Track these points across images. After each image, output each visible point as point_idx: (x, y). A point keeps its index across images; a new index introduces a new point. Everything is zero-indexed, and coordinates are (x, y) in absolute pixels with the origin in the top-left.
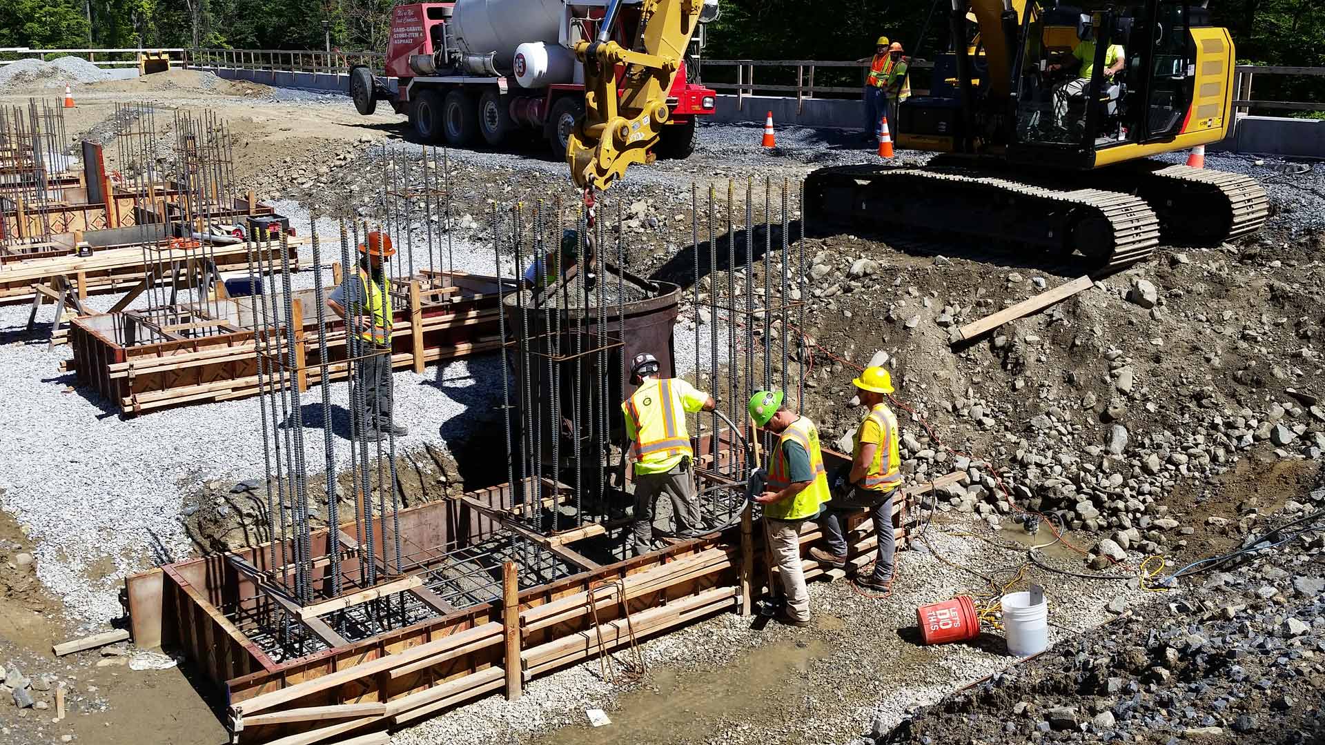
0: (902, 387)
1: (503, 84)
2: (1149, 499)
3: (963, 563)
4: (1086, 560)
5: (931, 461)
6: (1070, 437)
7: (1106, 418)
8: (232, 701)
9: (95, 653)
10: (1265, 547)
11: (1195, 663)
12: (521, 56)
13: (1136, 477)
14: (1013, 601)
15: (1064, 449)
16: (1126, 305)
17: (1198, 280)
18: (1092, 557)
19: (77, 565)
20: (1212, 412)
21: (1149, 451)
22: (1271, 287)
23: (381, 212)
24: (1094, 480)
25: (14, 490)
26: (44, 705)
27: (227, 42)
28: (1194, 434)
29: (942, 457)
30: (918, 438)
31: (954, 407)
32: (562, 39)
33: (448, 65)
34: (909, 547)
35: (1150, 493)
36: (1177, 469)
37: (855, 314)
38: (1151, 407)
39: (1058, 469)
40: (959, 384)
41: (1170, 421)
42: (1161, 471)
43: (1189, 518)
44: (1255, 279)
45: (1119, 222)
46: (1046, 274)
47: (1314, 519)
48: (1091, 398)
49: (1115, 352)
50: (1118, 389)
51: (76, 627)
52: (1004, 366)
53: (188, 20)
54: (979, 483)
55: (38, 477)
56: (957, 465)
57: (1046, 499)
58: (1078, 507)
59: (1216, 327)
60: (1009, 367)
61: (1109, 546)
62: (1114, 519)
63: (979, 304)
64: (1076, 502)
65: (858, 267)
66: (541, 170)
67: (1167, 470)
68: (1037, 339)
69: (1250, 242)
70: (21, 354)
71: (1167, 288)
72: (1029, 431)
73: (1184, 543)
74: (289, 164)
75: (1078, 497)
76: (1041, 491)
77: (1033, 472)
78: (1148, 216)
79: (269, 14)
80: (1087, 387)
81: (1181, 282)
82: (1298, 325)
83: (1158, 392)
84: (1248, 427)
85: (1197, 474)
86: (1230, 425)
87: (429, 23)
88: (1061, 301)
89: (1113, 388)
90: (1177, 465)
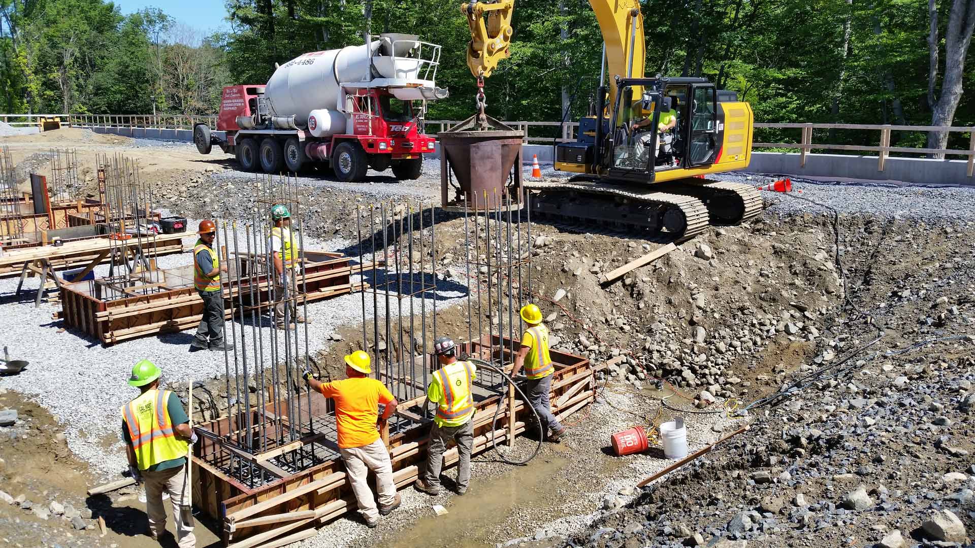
0: (575, 310)
1: (302, 135)
2: (722, 367)
3: (627, 409)
4: (693, 404)
5: (597, 352)
6: (673, 334)
7: (692, 323)
8: (227, 513)
9: (115, 493)
10: (795, 390)
11: (818, 444)
12: (313, 118)
13: (714, 355)
14: (666, 427)
15: (671, 342)
16: (696, 259)
17: (732, 244)
18: (697, 402)
19: (93, 439)
20: (751, 317)
21: (718, 341)
22: (773, 247)
23: (227, 214)
24: (690, 358)
25: (45, 394)
26: (93, 527)
27: (88, 111)
28: (742, 330)
29: (603, 349)
30: (588, 338)
31: (606, 320)
32: (339, 108)
33: (262, 123)
34: (595, 401)
35: (722, 364)
36: (735, 350)
37: (543, 268)
38: (717, 315)
39: (669, 353)
40: (608, 307)
41: (728, 323)
42: (726, 351)
43: (746, 377)
44: (763, 242)
45: (688, 212)
46: (649, 242)
47: (820, 373)
48: (683, 312)
49: (693, 285)
50: (697, 307)
51: (99, 478)
52: (632, 295)
53: (61, 97)
54: (627, 363)
55: (59, 385)
56: (613, 353)
57: (665, 370)
58: (683, 374)
59: (746, 270)
60: (635, 296)
61: (705, 395)
62: (704, 380)
63: (613, 260)
64: (681, 371)
65: (540, 241)
66: (332, 187)
67: (730, 350)
68: (649, 279)
69: (757, 221)
70: (16, 310)
71: (716, 249)
72: (650, 331)
73: (746, 391)
74: (160, 186)
75: (683, 369)
76: (662, 366)
77: (656, 355)
78: (703, 209)
79: (115, 93)
80: (680, 305)
81: (722, 244)
82: (791, 267)
83: (719, 307)
84: (772, 324)
85: (747, 352)
86: (761, 324)
87: (248, 97)
88: (660, 258)
89: (694, 306)
90: (735, 348)
